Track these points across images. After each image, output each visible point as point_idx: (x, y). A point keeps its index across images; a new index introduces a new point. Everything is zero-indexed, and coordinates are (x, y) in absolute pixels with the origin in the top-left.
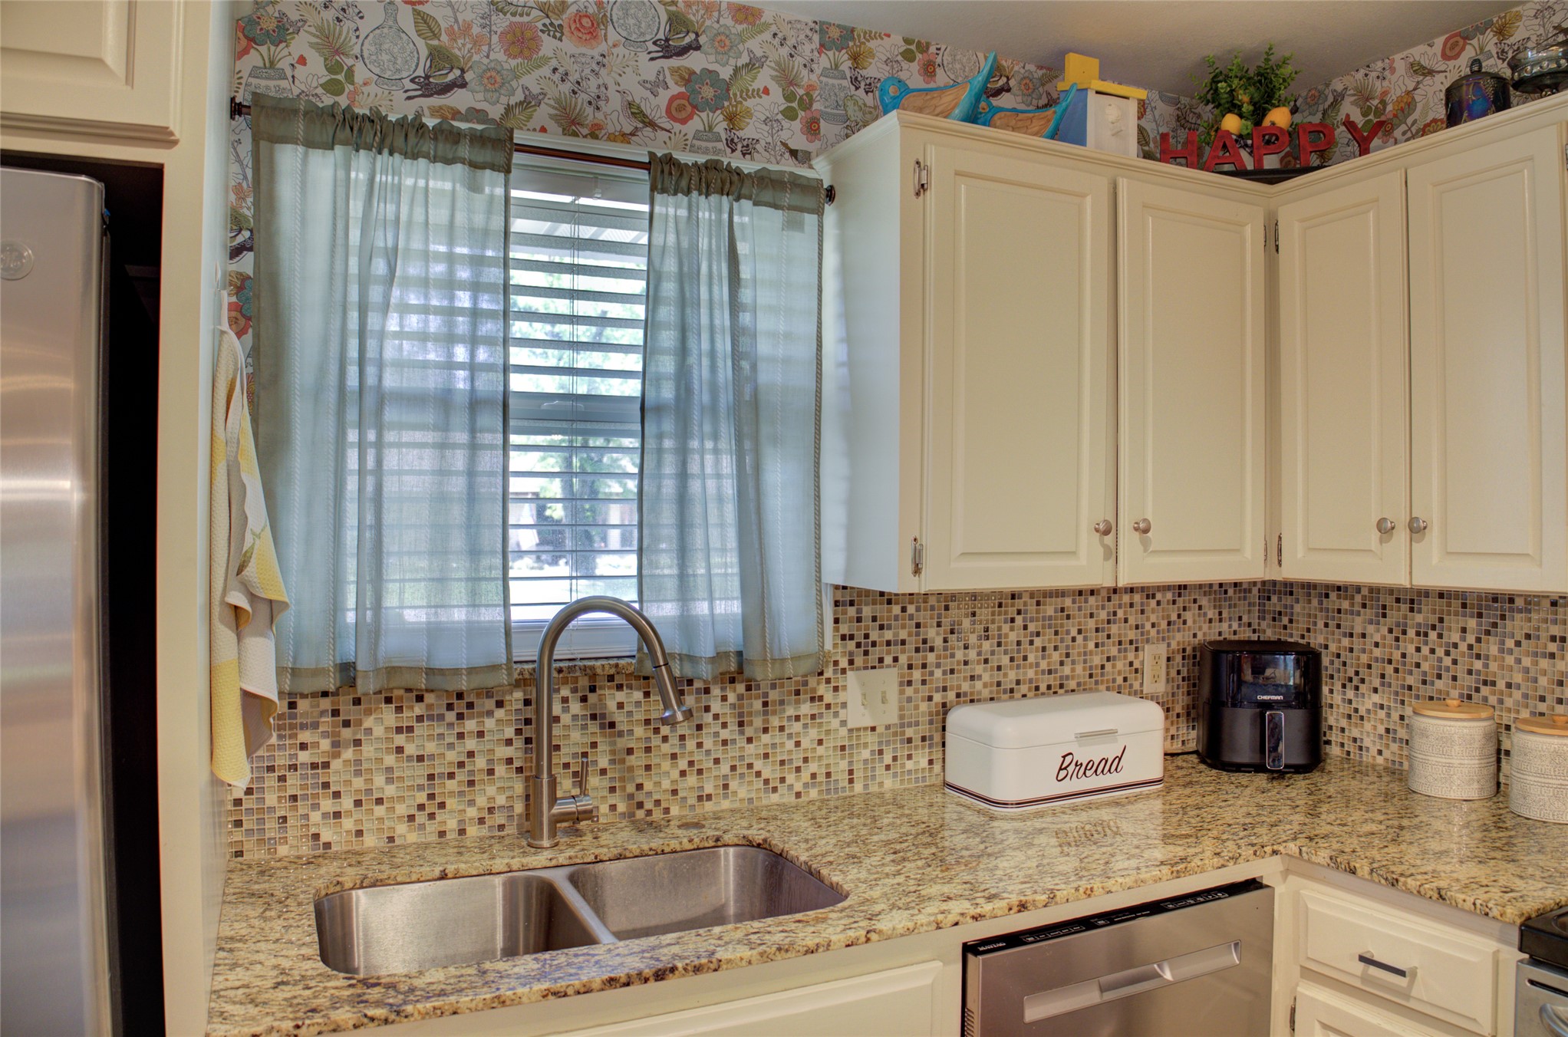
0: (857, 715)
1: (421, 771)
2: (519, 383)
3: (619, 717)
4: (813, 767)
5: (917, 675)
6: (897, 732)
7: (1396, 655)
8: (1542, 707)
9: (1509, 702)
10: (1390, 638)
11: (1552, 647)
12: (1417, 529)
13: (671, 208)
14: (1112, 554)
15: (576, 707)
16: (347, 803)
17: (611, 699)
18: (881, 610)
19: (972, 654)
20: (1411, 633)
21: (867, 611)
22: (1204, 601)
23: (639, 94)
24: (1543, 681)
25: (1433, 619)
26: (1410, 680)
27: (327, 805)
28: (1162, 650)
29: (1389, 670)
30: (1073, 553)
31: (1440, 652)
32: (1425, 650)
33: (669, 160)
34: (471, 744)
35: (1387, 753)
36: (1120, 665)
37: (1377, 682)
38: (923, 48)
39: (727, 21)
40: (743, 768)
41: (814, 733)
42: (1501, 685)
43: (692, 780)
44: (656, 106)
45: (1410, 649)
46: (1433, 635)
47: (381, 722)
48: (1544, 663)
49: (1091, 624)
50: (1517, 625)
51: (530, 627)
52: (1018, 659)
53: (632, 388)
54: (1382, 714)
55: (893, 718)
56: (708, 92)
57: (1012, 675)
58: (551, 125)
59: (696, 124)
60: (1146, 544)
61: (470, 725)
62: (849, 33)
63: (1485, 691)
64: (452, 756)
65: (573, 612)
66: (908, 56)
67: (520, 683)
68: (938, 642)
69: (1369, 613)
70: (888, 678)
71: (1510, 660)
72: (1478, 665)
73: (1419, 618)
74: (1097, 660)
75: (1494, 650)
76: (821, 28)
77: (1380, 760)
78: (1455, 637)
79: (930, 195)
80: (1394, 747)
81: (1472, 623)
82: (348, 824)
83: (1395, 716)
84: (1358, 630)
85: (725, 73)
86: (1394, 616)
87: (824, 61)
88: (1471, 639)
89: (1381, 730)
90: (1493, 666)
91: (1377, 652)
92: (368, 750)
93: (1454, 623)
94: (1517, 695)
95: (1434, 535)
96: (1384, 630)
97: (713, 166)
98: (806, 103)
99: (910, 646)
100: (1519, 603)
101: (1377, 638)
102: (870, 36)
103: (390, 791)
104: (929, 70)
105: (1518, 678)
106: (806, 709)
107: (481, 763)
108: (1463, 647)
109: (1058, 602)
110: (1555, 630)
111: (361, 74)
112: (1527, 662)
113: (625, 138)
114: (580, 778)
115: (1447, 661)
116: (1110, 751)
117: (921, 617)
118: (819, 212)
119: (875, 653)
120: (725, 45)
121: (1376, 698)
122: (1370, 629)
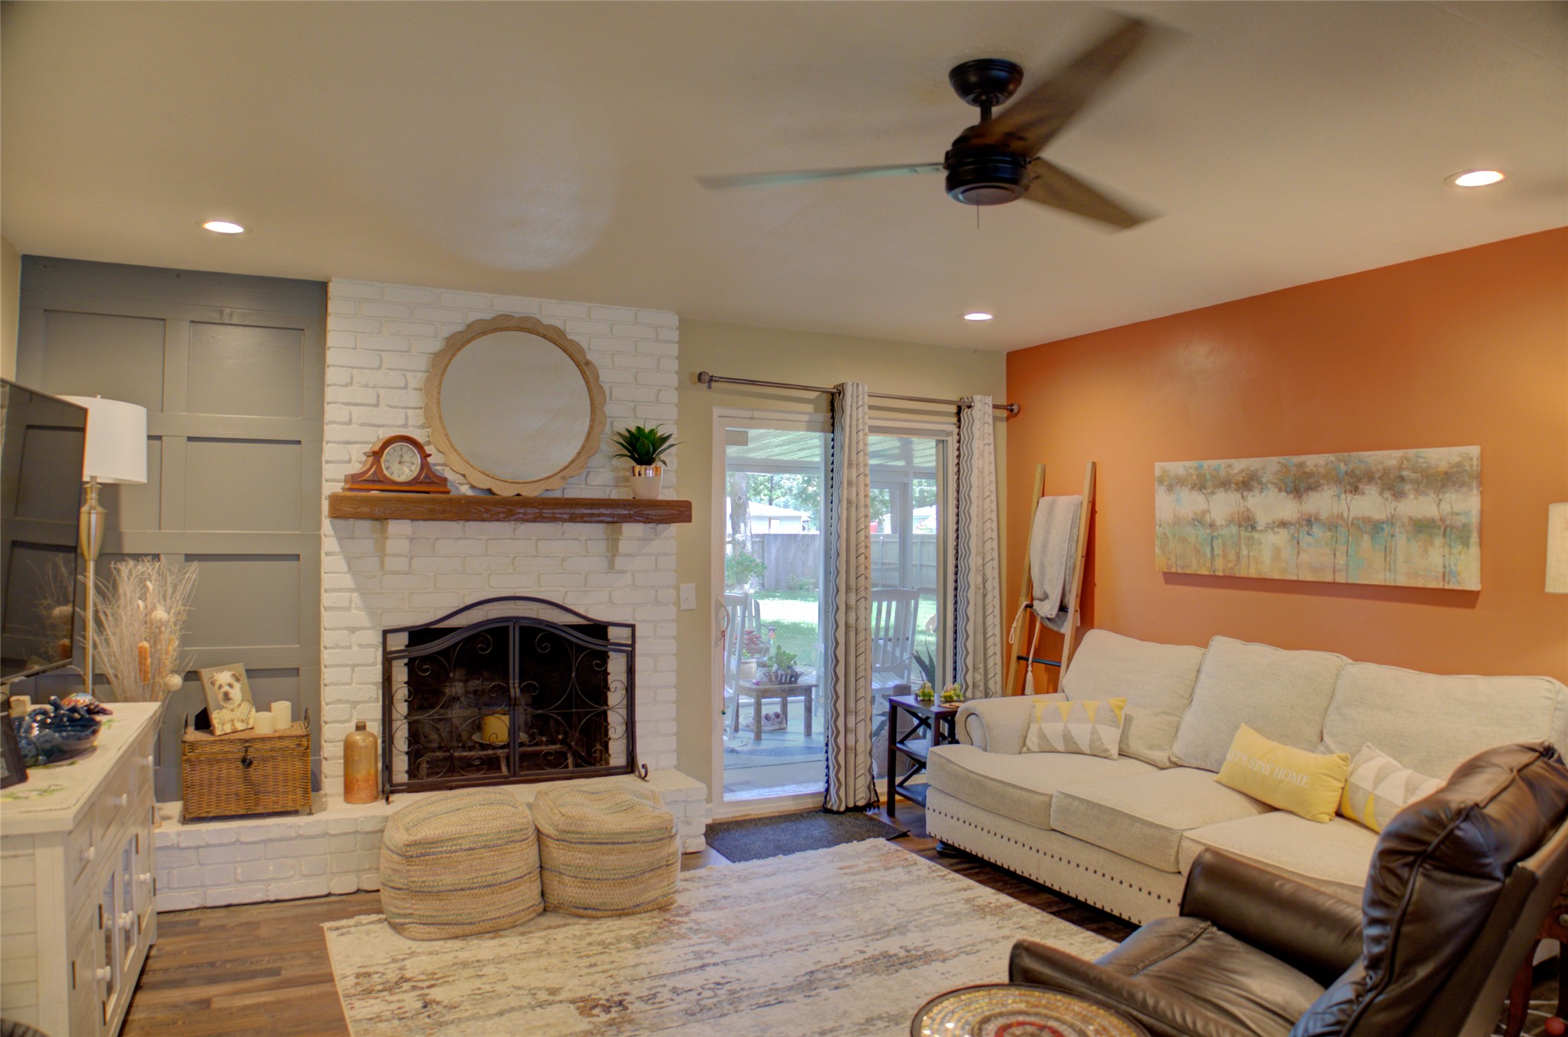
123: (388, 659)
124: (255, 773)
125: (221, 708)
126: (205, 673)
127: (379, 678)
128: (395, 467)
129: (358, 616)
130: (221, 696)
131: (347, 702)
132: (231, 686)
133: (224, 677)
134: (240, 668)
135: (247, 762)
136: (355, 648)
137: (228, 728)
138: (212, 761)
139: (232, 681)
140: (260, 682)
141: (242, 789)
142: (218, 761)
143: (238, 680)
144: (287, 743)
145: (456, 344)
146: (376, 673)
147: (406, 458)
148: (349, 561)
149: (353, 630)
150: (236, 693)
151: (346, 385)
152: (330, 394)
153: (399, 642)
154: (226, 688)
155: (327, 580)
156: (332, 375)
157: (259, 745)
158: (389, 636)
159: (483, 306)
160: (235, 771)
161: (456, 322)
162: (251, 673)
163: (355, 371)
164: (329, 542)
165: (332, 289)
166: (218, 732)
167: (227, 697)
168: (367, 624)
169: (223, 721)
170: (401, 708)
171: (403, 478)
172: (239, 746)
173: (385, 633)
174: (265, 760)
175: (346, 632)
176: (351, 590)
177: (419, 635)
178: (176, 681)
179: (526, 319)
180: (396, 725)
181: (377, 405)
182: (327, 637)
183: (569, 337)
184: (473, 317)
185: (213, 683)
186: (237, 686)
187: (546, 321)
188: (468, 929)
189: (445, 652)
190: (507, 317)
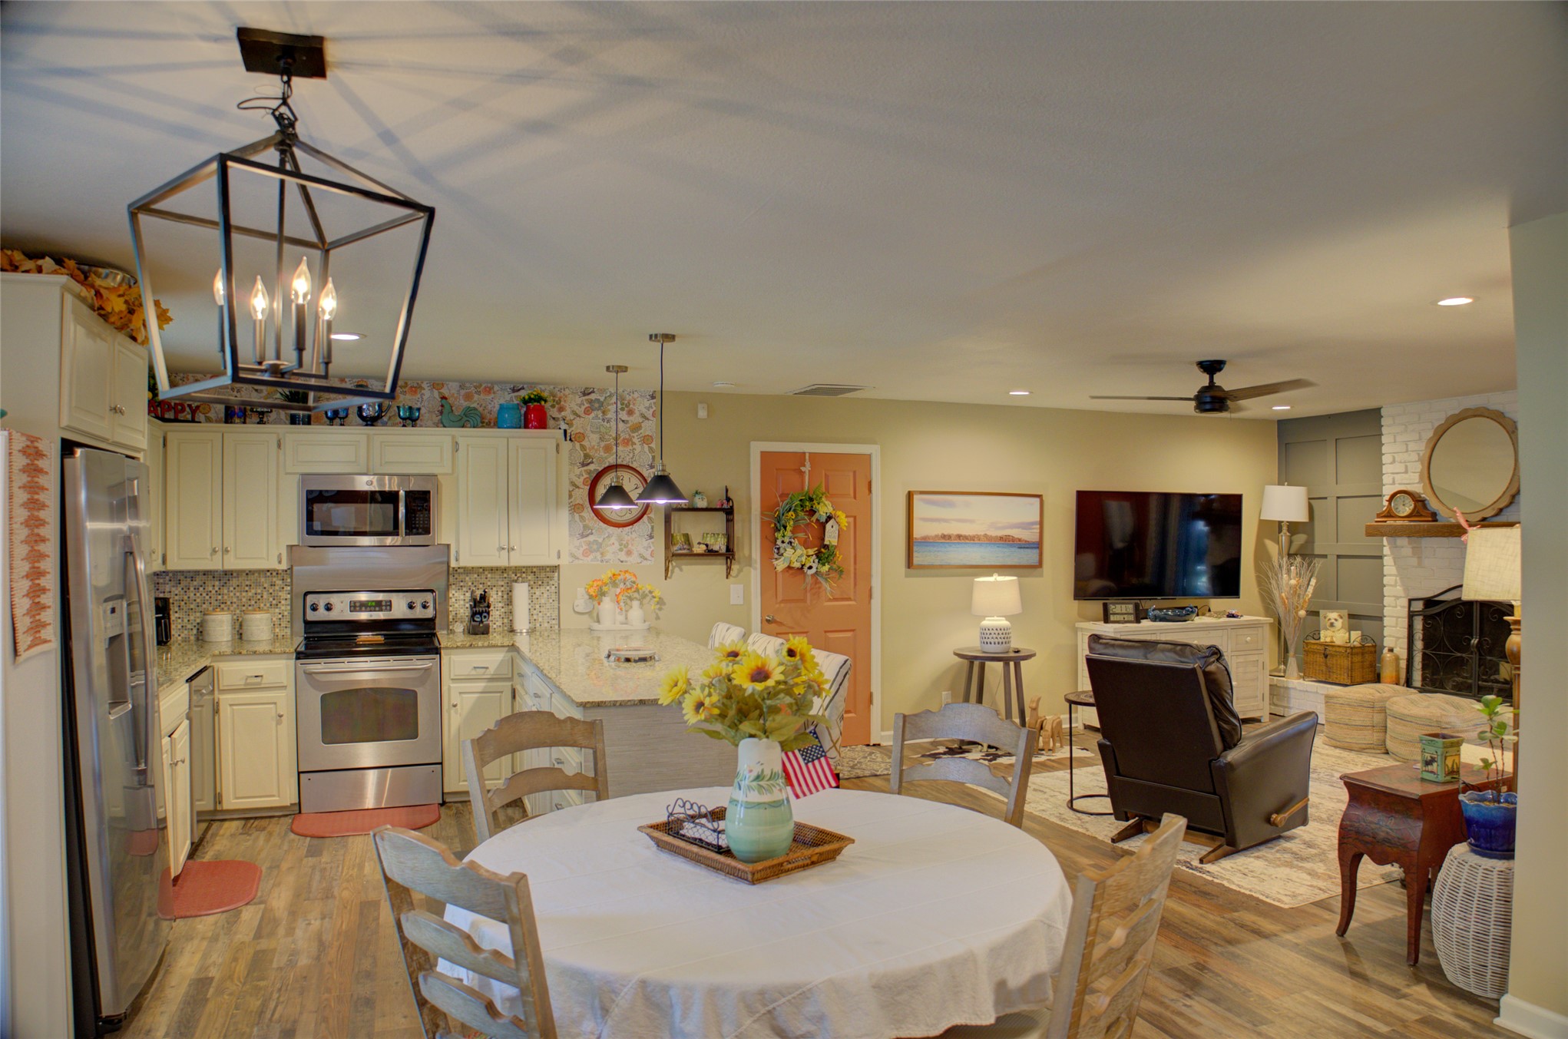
7: (186, 598)
8: (244, 608)
9: (232, 608)
10: (182, 592)
11: (247, 588)
12: (226, 551)
20: (192, 589)
24: (244, 600)
25: (201, 583)
26: (192, 606)
29: (183, 603)
31: (204, 595)
32: (198, 594)
35: (182, 635)
37: (177, 609)
42: (229, 603)
45: (192, 595)
46: (201, 589)
48: (244, 594)
50: (234, 582)
54: (180, 621)
63: (223, 606)
69: (172, 583)
71: (232, 594)
72: (220, 597)
73: (195, 583)
75: (226, 591)
77: (180, 638)
78: (210, 589)
80: (186, 632)
81: (217, 583)
83: (186, 620)
84: (167, 590)
86: (183, 584)
88: (217, 589)
89: (179, 626)
90: (226, 597)
91: (177, 598)
93: (209, 584)
94: (235, 606)
95: (232, 553)
96: (180, 589)
100: (235, 574)
101: (177, 592)
105: (235, 600)
108: (214, 592)
110: (248, 583)
112: (238, 594)
115: (207, 597)
121: (177, 615)
122: (173, 589)
123: (1411, 615)
124: (1329, 661)
125: (1327, 629)
126: (1322, 612)
127: (1406, 626)
128: (1401, 508)
129: (1399, 590)
130: (1328, 624)
131: (1394, 637)
132: (1336, 620)
133: (1333, 615)
134: (1345, 613)
135: (1326, 656)
136: (1399, 608)
137: (1328, 640)
138: (1314, 653)
139: (1338, 618)
140: (1354, 621)
141: (1324, 668)
142: (1316, 653)
143: (1341, 618)
144: (1341, 649)
145: (1441, 432)
146: (1405, 622)
147: (1407, 502)
148: (1394, 558)
149: (1397, 598)
150: (1339, 624)
151: (1391, 463)
152: (1385, 469)
153: (1418, 606)
154: (1333, 621)
155: (1386, 570)
156: (1386, 459)
157: (1330, 648)
158: (1413, 603)
159: (1454, 406)
160: (1320, 659)
161: (1440, 419)
162: (1351, 616)
163: (1395, 455)
164: (1386, 551)
165: (1383, 412)
166: (1322, 640)
167: (1332, 625)
168: (1403, 595)
169: (1325, 636)
170: (1419, 645)
171: (1405, 514)
172: (1323, 648)
173: (1410, 601)
174: (1332, 656)
175: (1393, 598)
176: (1396, 576)
177: (1429, 602)
178: (1302, 613)
179: (1477, 409)
180: (1415, 653)
181: (1406, 472)
182: (1386, 601)
183: (1507, 415)
184: (1450, 413)
185: (1325, 617)
186: (1340, 621)
187: (1493, 407)
188: (1338, 743)
189: (1438, 614)
190: (1467, 410)
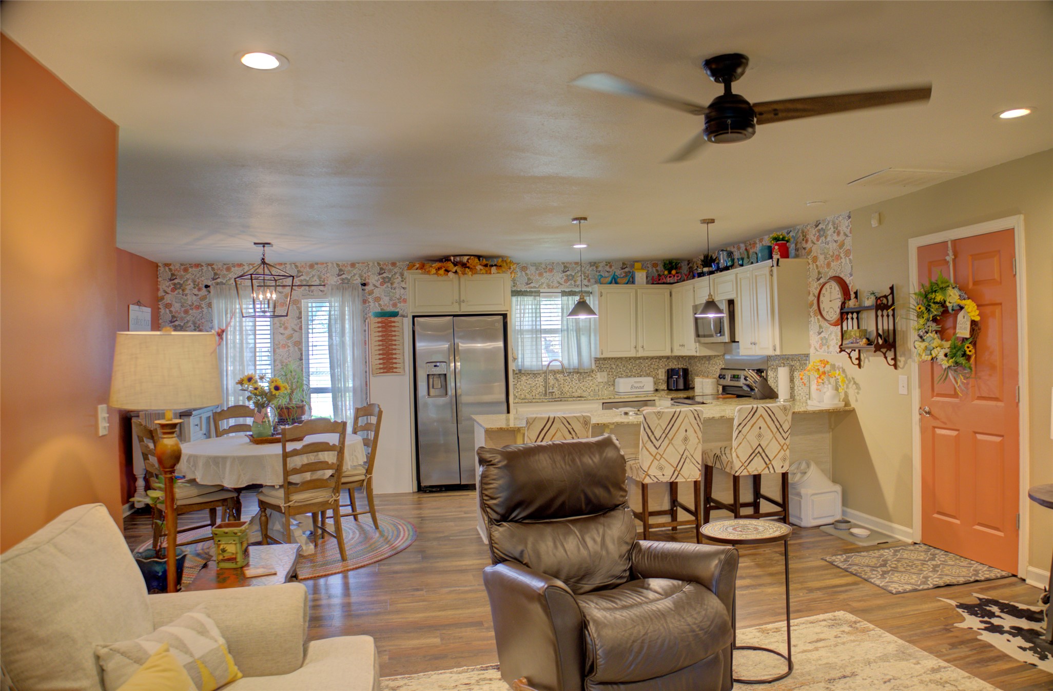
0: (600, 380)
1: (530, 386)
2: (543, 327)
3: (559, 379)
4: (592, 388)
5: (611, 373)
6: (607, 383)
13: (565, 298)
14: (637, 351)
15: (552, 377)
16: (519, 390)
17: (558, 376)
18: (603, 362)
19: (621, 370)
21: (601, 362)
22: (674, 361)
23: (559, 280)
27: (517, 390)
28: (664, 370)
30: (630, 351)
33: (564, 291)
34: (537, 382)
36: (654, 373)
38: (609, 263)
39: (573, 265)
40: (579, 388)
41: (592, 382)
43: (571, 389)
44: (562, 281)
47: (524, 378)
49: (647, 365)
51: (545, 365)
52: (631, 371)
53: (560, 327)
55: (606, 381)
56: (571, 278)
57: (630, 374)
58: (546, 287)
59: (569, 283)
60: (644, 349)
61: (536, 379)
62: (595, 263)
64: (534, 384)
65: (551, 362)
66: (607, 265)
67: (544, 373)
68: (614, 367)
70: (605, 374)
74: (648, 372)
76: (590, 263)
79: (603, 297)
82: (519, 393)
85: (573, 274)
87: (591, 269)
92: (522, 383)
97: (571, 291)
98: (588, 277)
99: (609, 368)
102: (599, 263)
103: (525, 389)
104: (611, 267)
106: (590, 378)
107: (538, 385)
109: (639, 361)
111: (518, 283)
113: (557, 287)
114: (553, 388)
116: (642, 385)
117: (611, 363)
118: (589, 296)
119: (603, 369)
120: (573, 269)
